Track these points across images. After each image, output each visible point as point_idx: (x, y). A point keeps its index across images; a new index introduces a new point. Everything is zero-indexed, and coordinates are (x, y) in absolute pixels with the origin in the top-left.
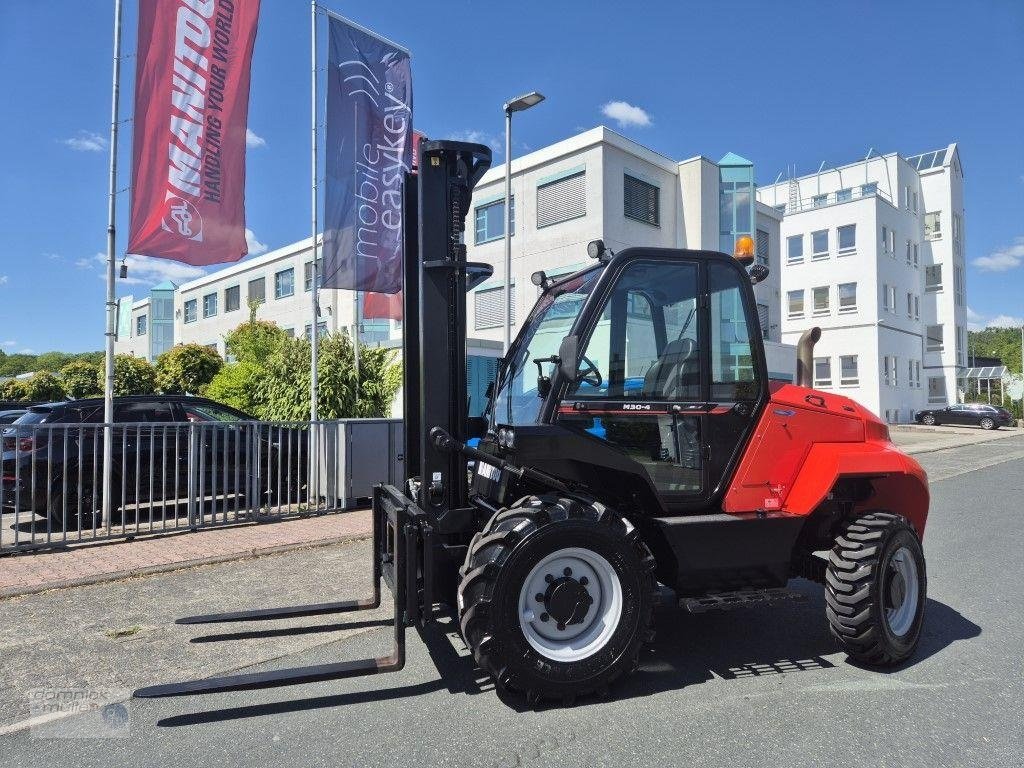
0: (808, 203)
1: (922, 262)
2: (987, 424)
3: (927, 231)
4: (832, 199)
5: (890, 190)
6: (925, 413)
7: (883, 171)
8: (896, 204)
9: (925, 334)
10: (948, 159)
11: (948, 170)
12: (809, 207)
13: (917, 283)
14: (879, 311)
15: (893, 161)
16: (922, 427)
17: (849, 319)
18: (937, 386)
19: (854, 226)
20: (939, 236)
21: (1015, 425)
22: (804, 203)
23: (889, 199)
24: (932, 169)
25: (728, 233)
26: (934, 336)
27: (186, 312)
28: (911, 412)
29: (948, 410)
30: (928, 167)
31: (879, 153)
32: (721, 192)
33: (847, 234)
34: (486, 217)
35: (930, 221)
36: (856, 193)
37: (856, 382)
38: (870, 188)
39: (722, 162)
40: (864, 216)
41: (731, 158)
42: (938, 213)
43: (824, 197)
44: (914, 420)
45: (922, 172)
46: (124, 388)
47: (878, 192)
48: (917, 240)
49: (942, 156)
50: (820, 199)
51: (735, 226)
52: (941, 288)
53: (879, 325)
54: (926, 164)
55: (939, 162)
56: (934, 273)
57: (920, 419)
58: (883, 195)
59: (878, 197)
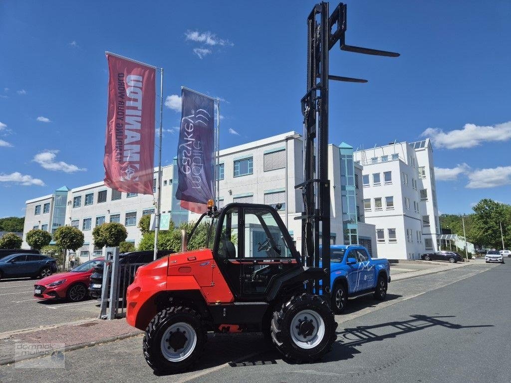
0: (370, 161)
1: (419, 188)
2: (452, 260)
3: (420, 175)
4: (379, 160)
5: (404, 157)
6: (425, 255)
7: (401, 149)
8: (407, 163)
9: (422, 219)
10: (426, 145)
11: (427, 149)
12: (370, 163)
13: (417, 197)
14: (403, 209)
15: (404, 145)
16: (424, 261)
17: (390, 212)
18: (429, 242)
19: (391, 172)
20: (425, 177)
21: (464, 261)
22: (368, 161)
23: (404, 161)
24: (420, 149)
25: (345, 176)
26: (426, 220)
27: (75, 202)
28: (419, 254)
29: (435, 254)
30: (418, 148)
31: (399, 142)
32: (341, 159)
33: (388, 175)
34: (239, 165)
35: (420, 170)
36: (390, 158)
37: (395, 240)
38: (395, 156)
39: (340, 146)
40: (394, 168)
41: (343, 145)
42: (424, 167)
43: (376, 159)
44: (420, 258)
45: (416, 150)
46: (69, 242)
47: (399, 158)
48: (416, 179)
49: (424, 143)
50: (374, 159)
51: (347, 173)
52: (427, 199)
53: (404, 215)
54: (417, 146)
55: (423, 146)
56: (424, 193)
57: (423, 258)
58: (401, 159)
59: (400, 160)
